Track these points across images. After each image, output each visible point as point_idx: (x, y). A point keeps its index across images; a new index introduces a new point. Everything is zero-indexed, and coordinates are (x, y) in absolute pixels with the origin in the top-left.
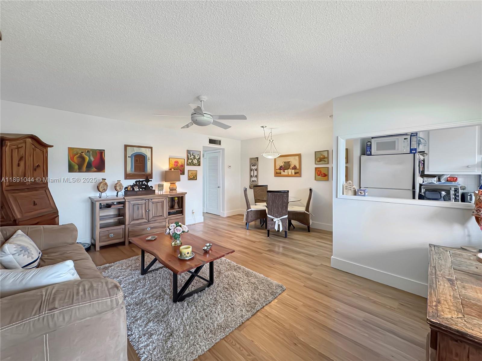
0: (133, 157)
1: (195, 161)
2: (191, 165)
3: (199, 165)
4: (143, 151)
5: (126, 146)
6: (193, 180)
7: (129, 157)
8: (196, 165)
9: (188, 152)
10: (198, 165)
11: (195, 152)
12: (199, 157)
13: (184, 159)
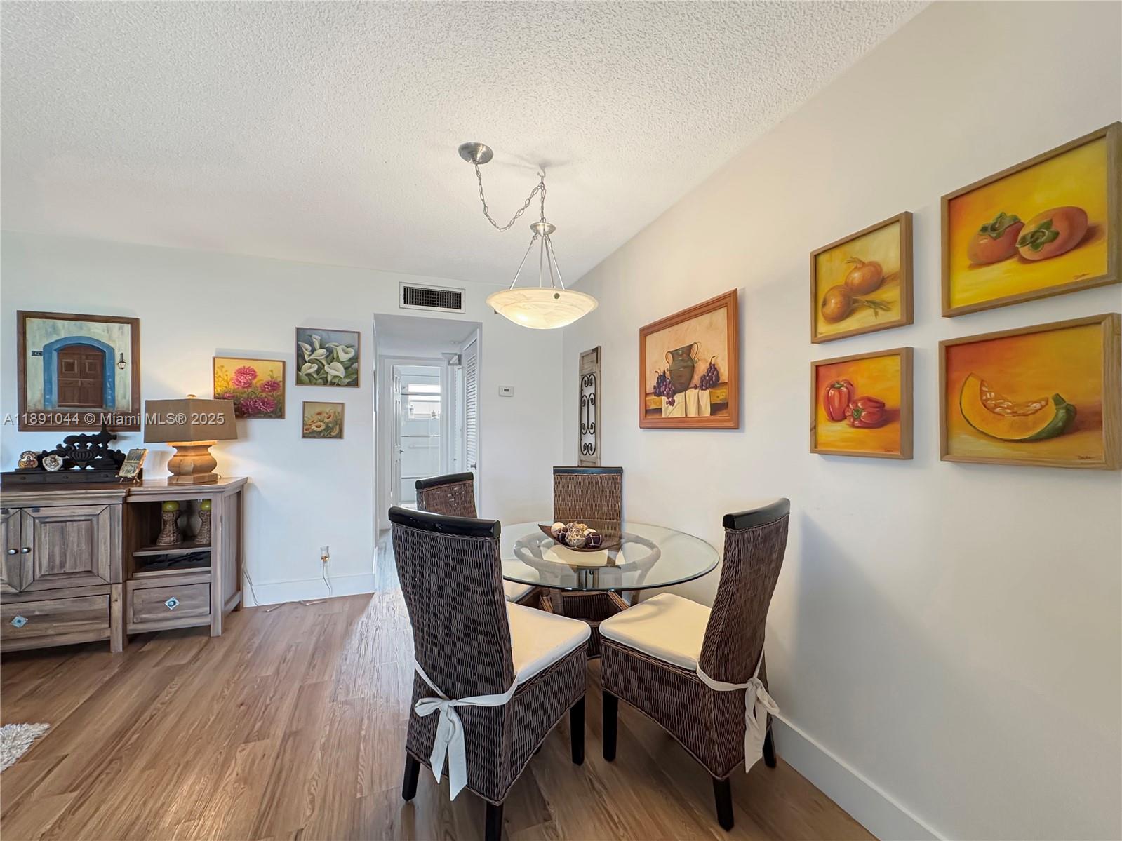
0: (55, 354)
1: (335, 370)
2: (315, 384)
3: (355, 383)
4: (97, 332)
5: (23, 316)
6: (324, 437)
7: (34, 353)
8: (338, 385)
9: (303, 335)
10: (349, 385)
11: (332, 335)
12: (352, 354)
13: (284, 362)
